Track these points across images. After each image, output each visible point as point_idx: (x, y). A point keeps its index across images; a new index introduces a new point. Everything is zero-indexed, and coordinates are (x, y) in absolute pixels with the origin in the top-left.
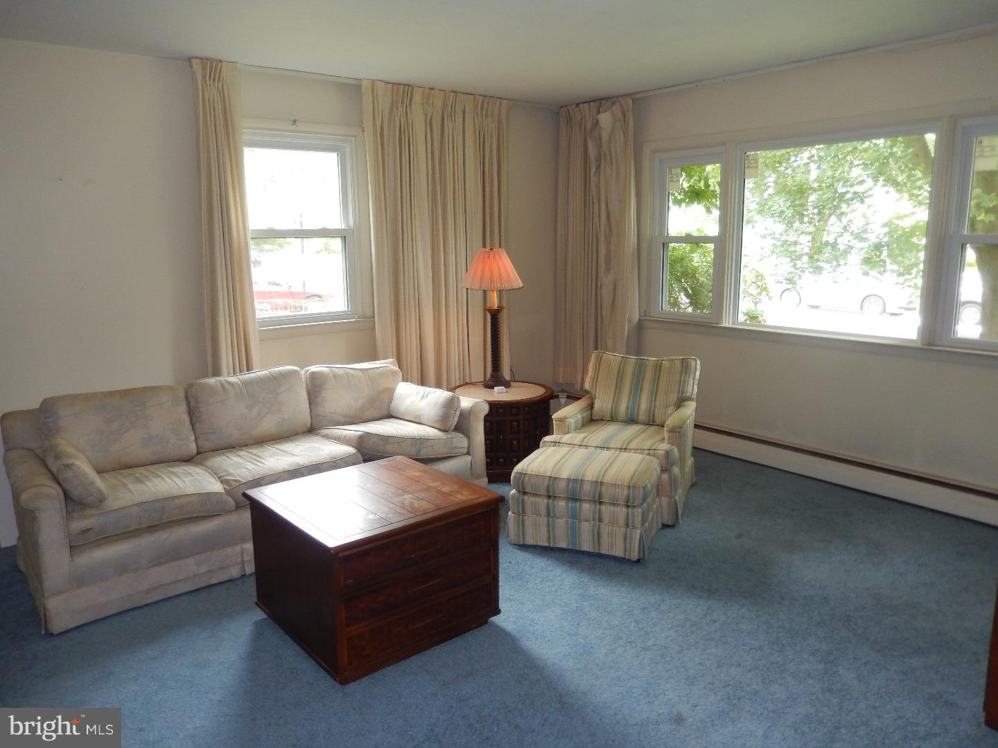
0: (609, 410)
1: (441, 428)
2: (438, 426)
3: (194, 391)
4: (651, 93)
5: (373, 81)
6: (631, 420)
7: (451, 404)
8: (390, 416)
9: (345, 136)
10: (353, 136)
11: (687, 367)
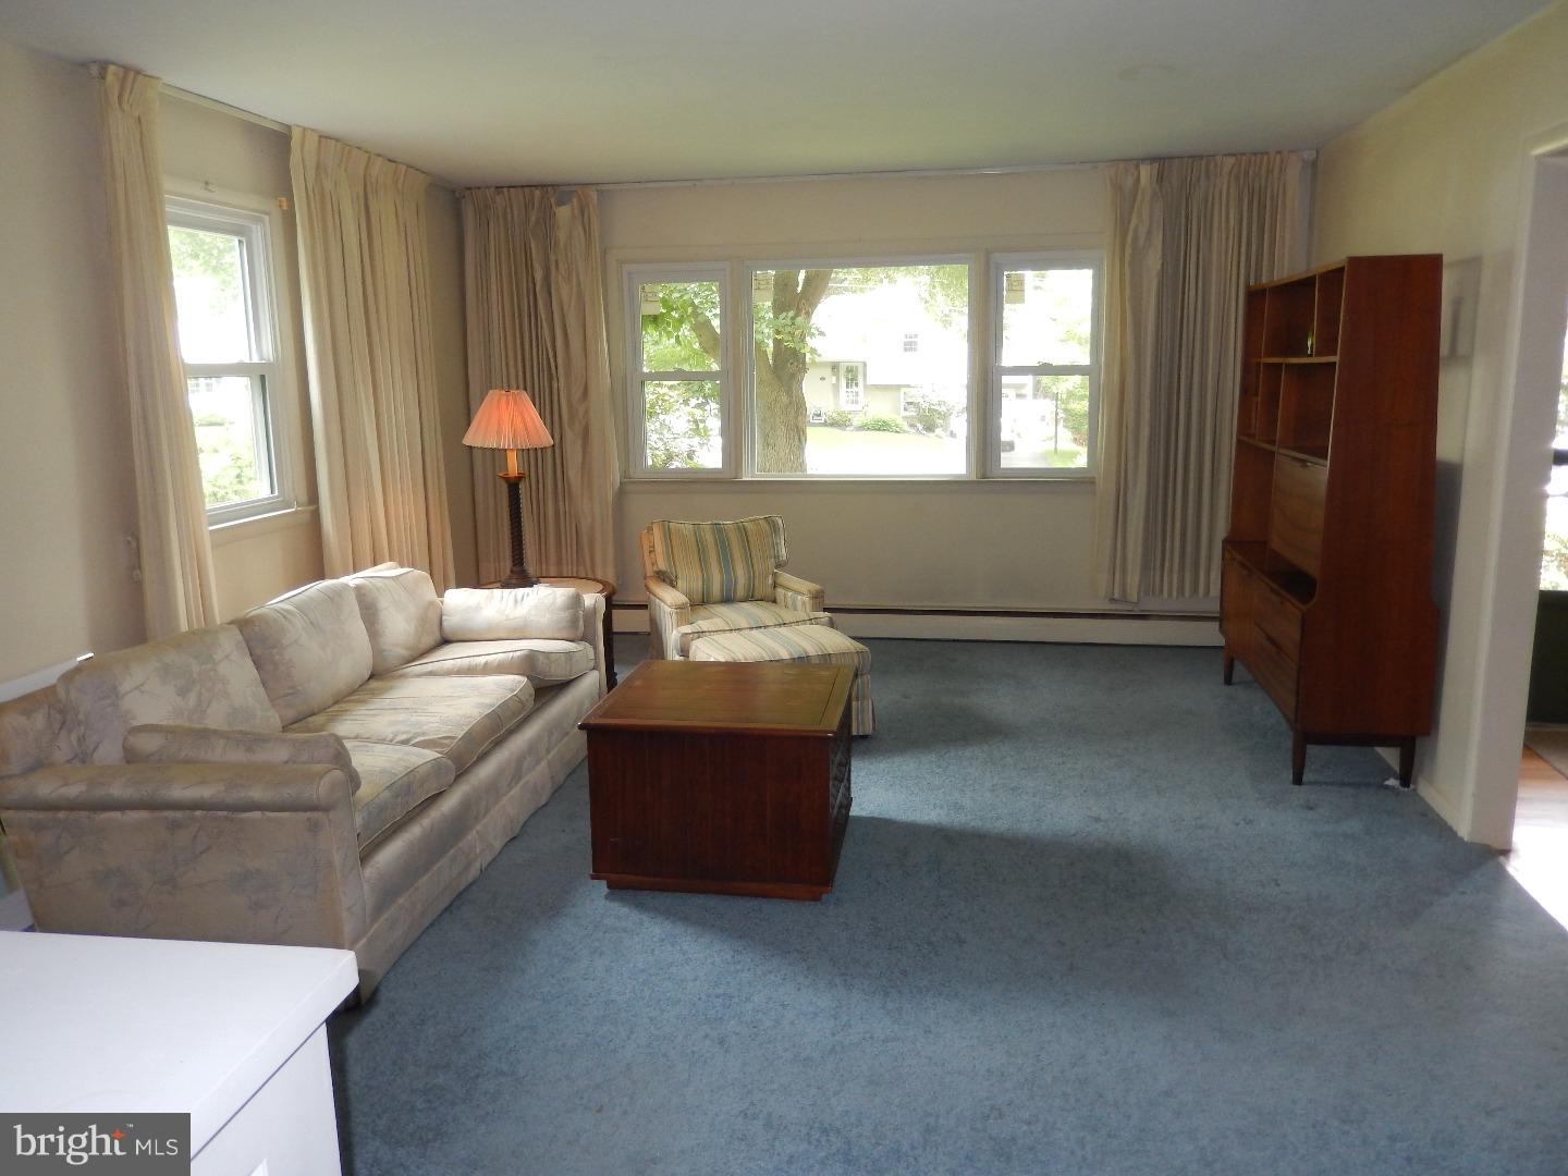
0: (700, 589)
1: (572, 637)
2: (565, 635)
3: (257, 629)
4: (611, 187)
5: (305, 129)
6: (727, 599)
7: (576, 601)
8: (445, 641)
9: (257, 211)
10: (266, 213)
11: (774, 526)
